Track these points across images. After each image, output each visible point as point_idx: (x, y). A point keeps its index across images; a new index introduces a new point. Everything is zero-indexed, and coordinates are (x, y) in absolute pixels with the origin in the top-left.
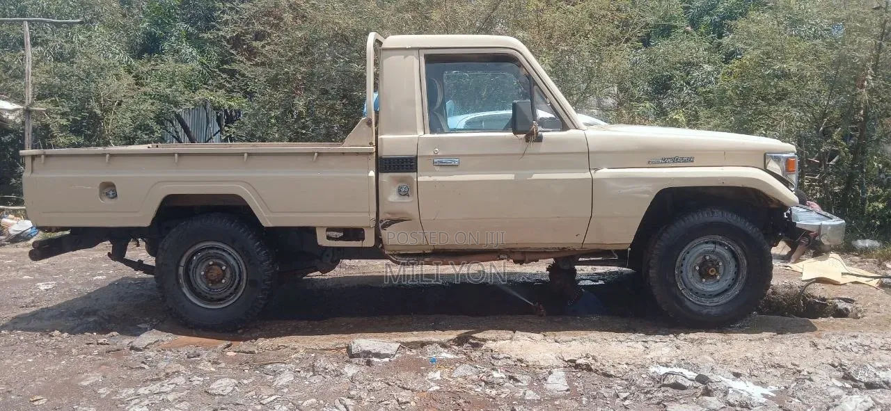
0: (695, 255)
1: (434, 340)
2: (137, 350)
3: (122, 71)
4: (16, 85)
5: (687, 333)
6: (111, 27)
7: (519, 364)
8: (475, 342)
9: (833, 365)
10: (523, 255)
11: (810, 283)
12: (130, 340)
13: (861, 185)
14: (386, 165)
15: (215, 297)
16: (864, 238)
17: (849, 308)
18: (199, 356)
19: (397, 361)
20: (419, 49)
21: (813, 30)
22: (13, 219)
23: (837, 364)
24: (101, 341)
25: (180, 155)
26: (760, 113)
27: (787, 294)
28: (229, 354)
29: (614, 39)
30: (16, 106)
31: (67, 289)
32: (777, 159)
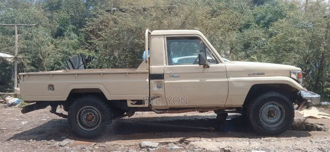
0: (266, 109)
1: (172, 141)
2: (62, 146)
3: (49, 43)
4: (11, 48)
5: (264, 137)
6: (45, 27)
7: (204, 150)
8: (186, 142)
9: (319, 149)
10: (203, 109)
11: (307, 118)
12: (59, 143)
13: (322, 82)
14: (153, 77)
15: (90, 126)
16: (324, 101)
17: (322, 127)
18: (85, 148)
19: (158, 149)
20: (164, 35)
21: (301, 25)
22: (10, 98)
23: (320, 148)
24: (48, 143)
25: (78, 74)
26: (284, 56)
27: (298, 122)
28: (96, 147)
29: (229, 30)
30: (12, 56)
31: (33, 124)
32: (295, 73)
